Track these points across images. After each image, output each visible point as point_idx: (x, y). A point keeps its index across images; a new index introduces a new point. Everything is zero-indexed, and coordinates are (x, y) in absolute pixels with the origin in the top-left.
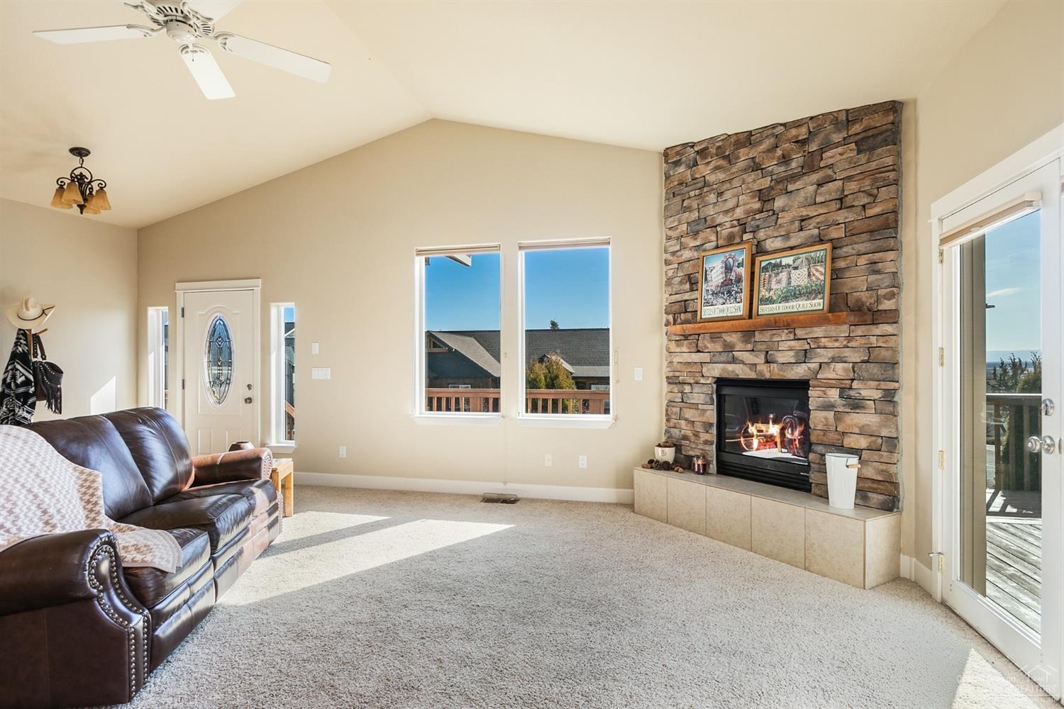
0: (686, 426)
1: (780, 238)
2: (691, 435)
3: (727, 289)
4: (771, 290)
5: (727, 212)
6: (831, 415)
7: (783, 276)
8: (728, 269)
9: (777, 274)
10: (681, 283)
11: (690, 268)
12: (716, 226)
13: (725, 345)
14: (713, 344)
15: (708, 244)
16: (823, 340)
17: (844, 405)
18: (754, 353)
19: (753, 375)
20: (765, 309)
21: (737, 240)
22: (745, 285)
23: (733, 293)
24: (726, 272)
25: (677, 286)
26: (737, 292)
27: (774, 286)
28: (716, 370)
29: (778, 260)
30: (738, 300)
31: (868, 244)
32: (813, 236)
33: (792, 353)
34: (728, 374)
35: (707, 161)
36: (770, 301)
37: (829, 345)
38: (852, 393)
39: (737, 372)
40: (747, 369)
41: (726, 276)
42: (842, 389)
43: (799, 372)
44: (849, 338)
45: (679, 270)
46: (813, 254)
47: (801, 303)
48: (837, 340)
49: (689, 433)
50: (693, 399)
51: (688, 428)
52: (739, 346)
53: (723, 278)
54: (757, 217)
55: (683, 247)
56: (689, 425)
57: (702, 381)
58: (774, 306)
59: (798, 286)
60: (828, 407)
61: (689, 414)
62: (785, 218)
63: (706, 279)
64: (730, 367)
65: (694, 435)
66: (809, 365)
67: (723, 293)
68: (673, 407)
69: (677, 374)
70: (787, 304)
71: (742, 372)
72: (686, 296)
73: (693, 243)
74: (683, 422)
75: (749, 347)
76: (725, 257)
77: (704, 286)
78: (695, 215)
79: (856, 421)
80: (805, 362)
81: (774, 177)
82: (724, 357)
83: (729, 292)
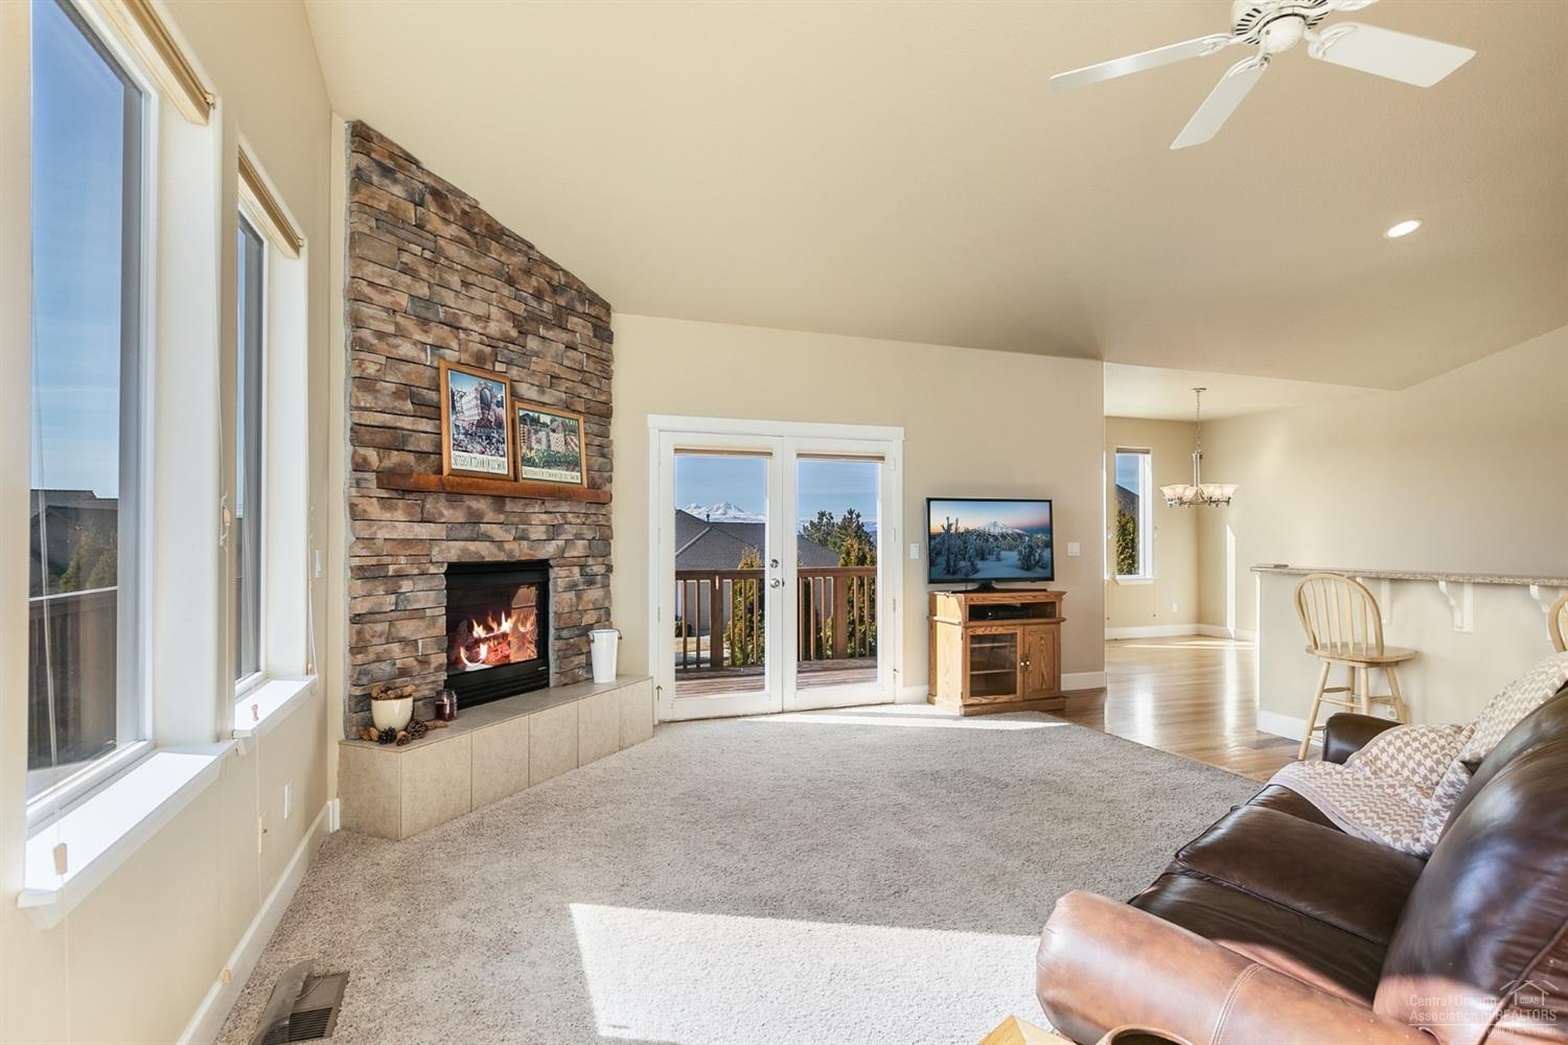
0: (403, 651)
1: (536, 388)
2: (415, 663)
3: (484, 431)
4: (531, 449)
5: (477, 318)
6: (572, 594)
7: (542, 435)
8: (485, 404)
9: (536, 432)
10: (397, 395)
11: (413, 377)
12: (458, 328)
13: (470, 513)
14: (451, 511)
15: (447, 351)
16: (570, 515)
17: (584, 583)
18: (505, 527)
19: (502, 557)
20: (528, 472)
21: (489, 366)
22: (506, 433)
23: (494, 440)
24: (482, 408)
25: (387, 399)
26: (498, 441)
27: (535, 446)
28: (453, 551)
29: (536, 415)
30: (501, 453)
31: (597, 427)
32: (561, 400)
33: (543, 528)
34: (471, 557)
35: (447, 217)
36: (530, 462)
37: (573, 521)
38: (588, 570)
39: (483, 553)
40: (493, 548)
41: (483, 413)
42: (582, 567)
43: (548, 550)
44: (587, 515)
45: (388, 371)
46: (567, 421)
47: (564, 472)
48: (578, 517)
49: (411, 662)
50: (415, 602)
51: (406, 655)
52: (490, 516)
53: (479, 415)
54: (511, 346)
55: (400, 333)
56: (408, 649)
57: (433, 570)
58: (537, 469)
59: (558, 452)
60: (572, 587)
61: (407, 629)
62: (537, 365)
63: (454, 407)
64: (472, 546)
65: (420, 662)
66: (558, 542)
67: (480, 437)
68: (375, 622)
69: (388, 560)
70: (550, 471)
71: (486, 552)
72: (406, 423)
73: (418, 336)
74: (396, 648)
75: (502, 518)
76: (480, 384)
77: (452, 418)
78: (423, 290)
79: (590, 597)
80: (553, 539)
81: (529, 309)
82: (466, 532)
83: (489, 438)
